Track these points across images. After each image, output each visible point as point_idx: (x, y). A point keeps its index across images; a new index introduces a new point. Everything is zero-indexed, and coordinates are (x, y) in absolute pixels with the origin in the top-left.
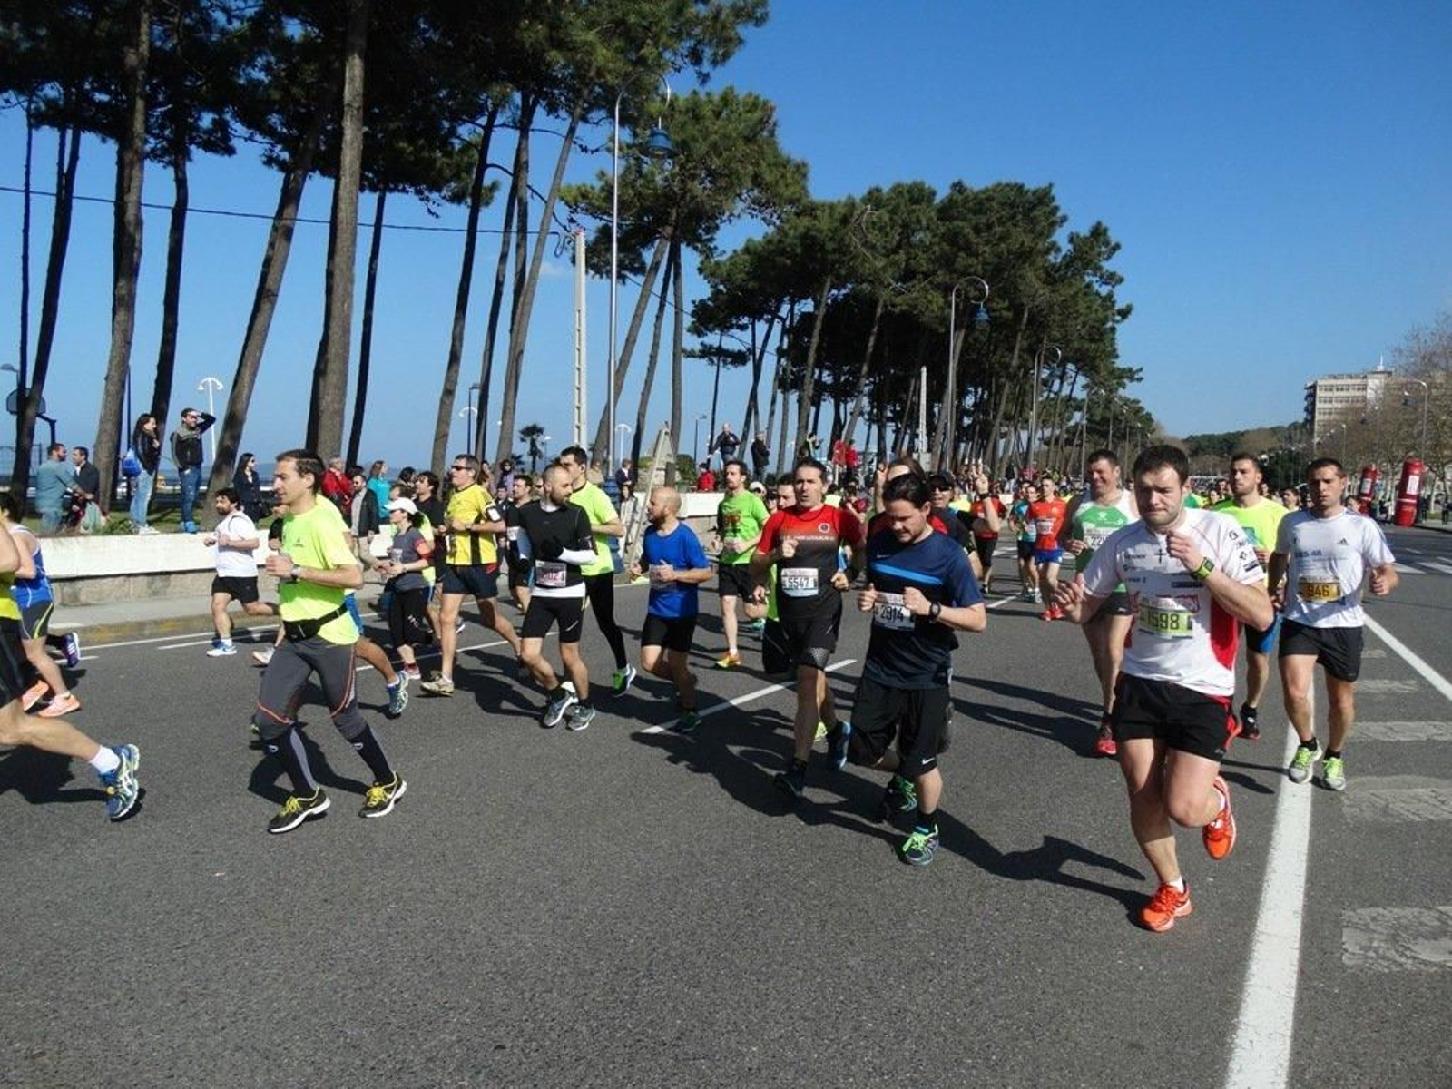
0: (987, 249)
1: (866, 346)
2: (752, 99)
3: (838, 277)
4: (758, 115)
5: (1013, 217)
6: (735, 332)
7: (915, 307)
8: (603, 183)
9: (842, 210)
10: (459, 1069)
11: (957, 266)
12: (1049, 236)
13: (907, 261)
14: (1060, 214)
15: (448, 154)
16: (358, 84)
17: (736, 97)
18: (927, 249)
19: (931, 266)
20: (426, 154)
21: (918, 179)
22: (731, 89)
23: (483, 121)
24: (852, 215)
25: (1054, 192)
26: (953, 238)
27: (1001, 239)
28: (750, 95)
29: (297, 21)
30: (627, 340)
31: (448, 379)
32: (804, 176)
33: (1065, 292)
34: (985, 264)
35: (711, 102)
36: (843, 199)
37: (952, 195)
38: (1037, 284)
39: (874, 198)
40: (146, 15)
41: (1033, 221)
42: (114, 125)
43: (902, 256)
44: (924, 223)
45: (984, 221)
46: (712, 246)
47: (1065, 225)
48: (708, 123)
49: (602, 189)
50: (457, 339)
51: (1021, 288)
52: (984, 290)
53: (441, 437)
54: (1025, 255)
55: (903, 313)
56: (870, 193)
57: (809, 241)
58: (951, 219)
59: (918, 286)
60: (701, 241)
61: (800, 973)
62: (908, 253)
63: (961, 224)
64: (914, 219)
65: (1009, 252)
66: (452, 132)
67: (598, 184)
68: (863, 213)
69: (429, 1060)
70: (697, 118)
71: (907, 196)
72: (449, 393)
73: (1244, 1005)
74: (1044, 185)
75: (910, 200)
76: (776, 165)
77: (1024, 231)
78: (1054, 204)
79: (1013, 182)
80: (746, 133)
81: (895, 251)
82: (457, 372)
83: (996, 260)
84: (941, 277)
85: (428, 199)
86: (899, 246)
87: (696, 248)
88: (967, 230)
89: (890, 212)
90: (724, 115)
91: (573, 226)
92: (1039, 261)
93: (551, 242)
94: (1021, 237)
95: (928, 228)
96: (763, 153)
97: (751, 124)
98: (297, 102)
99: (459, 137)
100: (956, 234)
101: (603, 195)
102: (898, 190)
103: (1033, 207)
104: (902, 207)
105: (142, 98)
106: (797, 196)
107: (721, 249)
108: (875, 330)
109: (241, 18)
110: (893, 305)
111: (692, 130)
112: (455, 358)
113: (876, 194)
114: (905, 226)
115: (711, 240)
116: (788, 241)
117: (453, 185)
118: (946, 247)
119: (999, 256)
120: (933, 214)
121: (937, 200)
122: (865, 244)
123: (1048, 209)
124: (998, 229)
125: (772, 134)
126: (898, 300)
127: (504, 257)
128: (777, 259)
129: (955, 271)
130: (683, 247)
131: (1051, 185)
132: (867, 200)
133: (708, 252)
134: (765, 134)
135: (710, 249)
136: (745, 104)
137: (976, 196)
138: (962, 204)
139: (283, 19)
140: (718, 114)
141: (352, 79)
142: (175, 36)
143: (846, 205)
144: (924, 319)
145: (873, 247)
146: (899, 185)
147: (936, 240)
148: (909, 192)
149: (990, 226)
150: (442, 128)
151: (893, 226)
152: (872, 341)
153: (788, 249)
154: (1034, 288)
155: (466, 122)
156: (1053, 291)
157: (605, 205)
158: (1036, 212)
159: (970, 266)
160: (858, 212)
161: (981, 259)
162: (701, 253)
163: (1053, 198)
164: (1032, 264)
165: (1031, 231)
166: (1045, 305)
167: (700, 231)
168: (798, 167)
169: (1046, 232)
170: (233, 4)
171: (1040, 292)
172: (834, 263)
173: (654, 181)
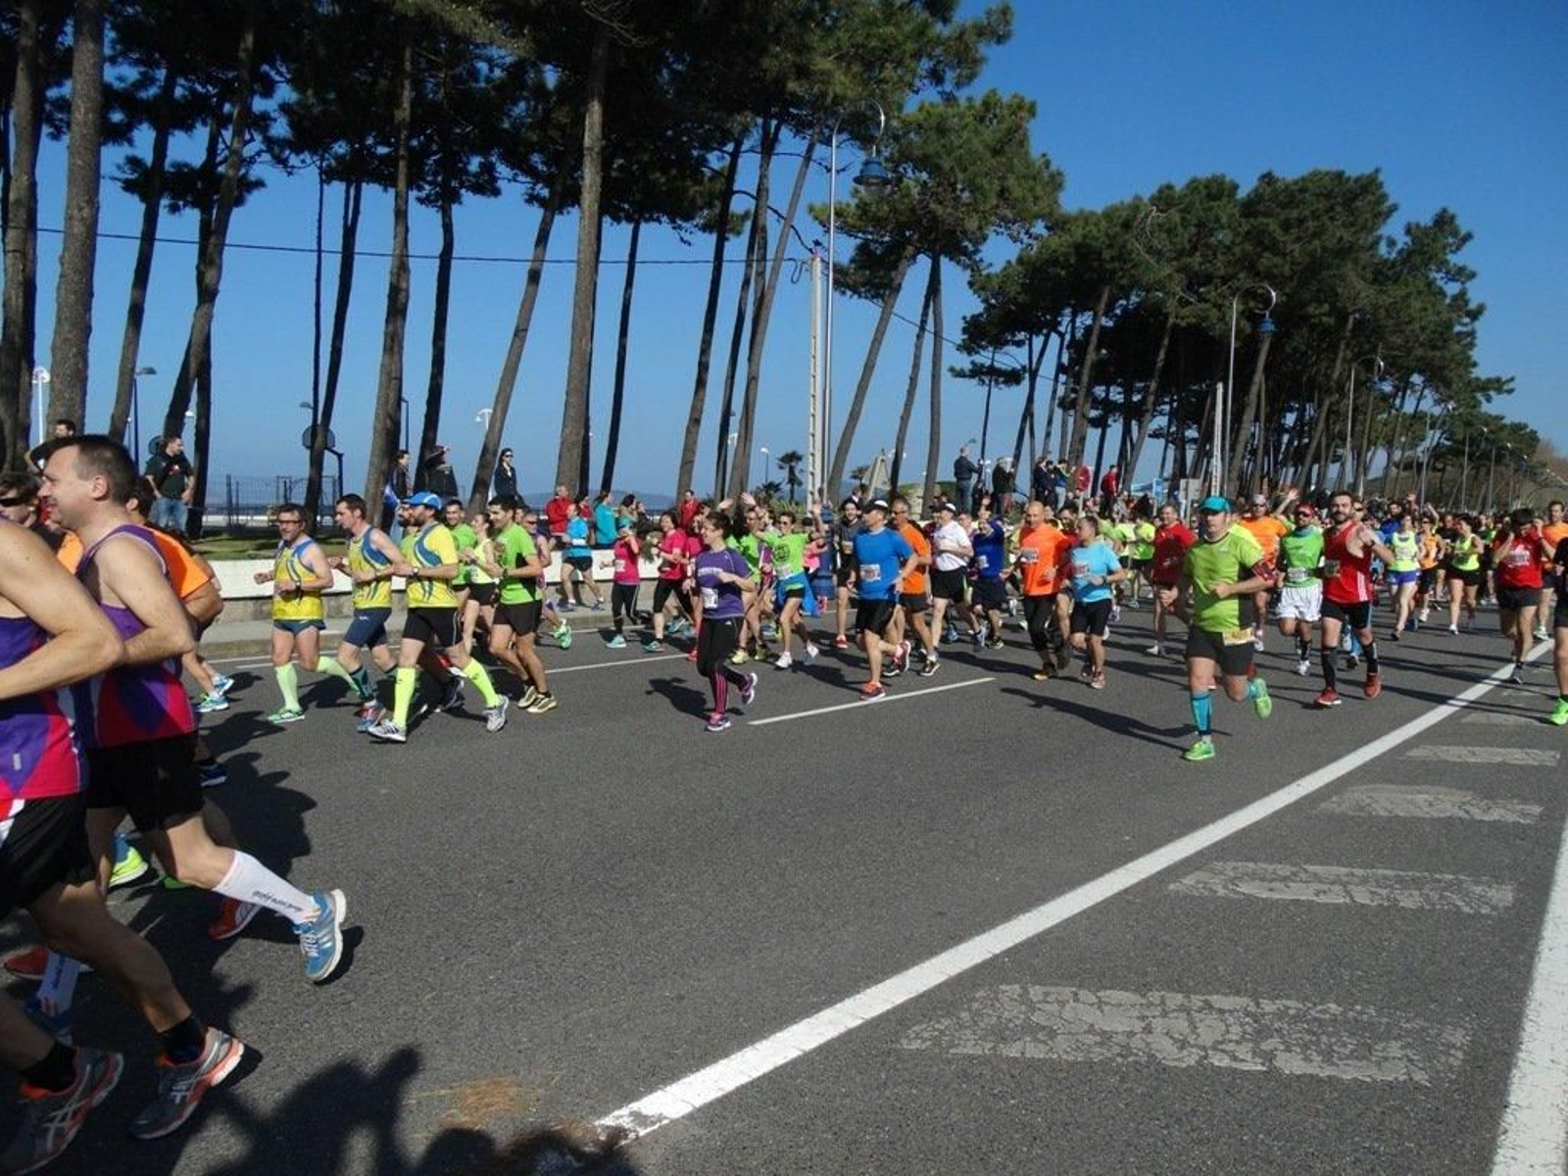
0: (1297, 247)
1: (1155, 363)
2: (1017, 100)
3: (1121, 288)
5: (1330, 209)
6: (1009, 348)
7: (1205, 319)
8: (856, 201)
9: (1124, 214)
11: (1261, 268)
12: (1378, 227)
13: (1201, 264)
14: (1389, 202)
15: (700, 182)
16: (597, 130)
17: (999, 99)
18: (1229, 248)
19: (1231, 270)
20: (679, 184)
21: (1218, 173)
22: (994, 92)
23: (730, 147)
24: (1135, 217)
25: (1381, 178)
26: (1257, 237)
27: (1315, 235)
28: (1015, 96)
29: (548, 67)
30: (866, 365)
31: (694, 408)
32: (1058, 187)
33: (1396, 292)
34: (1292, 263)
35: (971, 107)
36: (1128, 200)
37: (1256, 190)
38: (1360, 285)
39: (1165, 198)
40: (407, 84)
41: (1351, 212)
42: (387, 180)
43: (1197, 257)
44: (1224, 220)
45: (1295, 214)
46: (978, 257)
47: (1395, 214)
48: (953, 137)
49: (858, 206)
50: (703, 367)
51: (1340, 290)
53: (687, 464)
54: (1344, 252)
55: (1190, 325)
56: (1160, 191)
57: (1084, 252)
58: (1255, 214)
59: (1212, 292)
60: (965, 254)
62: (1203, 256)
63: (1265, 220)
64: (1212, 218)
65: (1324, 249)
66: (703, 161)
67: (853, 202)
68: (1147, 216)
70: (942, 130)
71: (1204, 192)
72: (695, 421)
74: (1368, 171)
75: (1208, 196)
76: (1024, 177)
77: (1344, 225)
78: (1378, 193)
79: (1332, 169)
80: (994, 144)
81: (1191, 254)
82: (703, 400)
83: (1307, 260)
84: (1244, 280)
85: (680, 227)
86: (1193, 248)
87: (958, 263)
88: (1273, 226)
89: (1181, 211)
91: (819, 248)
92: (1364, 257)
93: (787, 268)
94: (1337, 232)
95: (1229, 226)
96: (1012, 166)
97: (999, 135)
99: (708, 166)
100: (1262, 232)
101: (860, 212)
102: (1193, 186)
103: (1354, 197)
104: (1197, 205)
106: (1049, 209)
107: (988, 261)
108: (1166, 342)
109: (502, 67)
110: (1181, 316)
112: (701, 383)
113: (1168, 193)
114: (1201, 225)
115: (976, 251)
116: (1061, 250)
117: (706, 212)
118: (1248, 247)
119: (1312, 255)
120: (1235, 211)
122: (1150, 250)
123: (1372, 198)
124: (1311, 224)
125: (1022, 144)
126: (1185, 311)
127: (746, 283)
128: (1050, 270)
129: (1257, 274)
130: (944, 261)
131: (1377, 171)
132: (1154, 200)
133: (974, 267)
134: (1016, 144)
135: (976, 262)
136: (1010, 106)
137: (1287, 187)
138: (1272, 196)
139: (541, 66)
140: (982, 120)
141: (591, 129)
142: (442, 90)
143: (1130, 207)
144: (1217, 333)
145: (1158, 254)
146: (1194, 181)
147: (1238, 240)
148: (1206, 187)
149: (1301, 221)
150: (690, 157)
151: (1185, 228)
152: (1162, 355)
153: (1062, 259)
154: (1358, 290)
155: (714, 149)
156: (1381, 291)
157: (859, 223)
158: (1358, 203)
159: (1276, 266)
160: (1143, 214)
161: (1288, 258)
162: (965, 267)
163: (1381, 185)
164: (1356, 261)
165: (1352, 225)
166: (1368, 308)
167: (966, 243)
168: (1052, 176)
169: (1370, 224)
170: (494, 52)
171: (1363, 294)
172: (1114, 272)
173: (908, 195)
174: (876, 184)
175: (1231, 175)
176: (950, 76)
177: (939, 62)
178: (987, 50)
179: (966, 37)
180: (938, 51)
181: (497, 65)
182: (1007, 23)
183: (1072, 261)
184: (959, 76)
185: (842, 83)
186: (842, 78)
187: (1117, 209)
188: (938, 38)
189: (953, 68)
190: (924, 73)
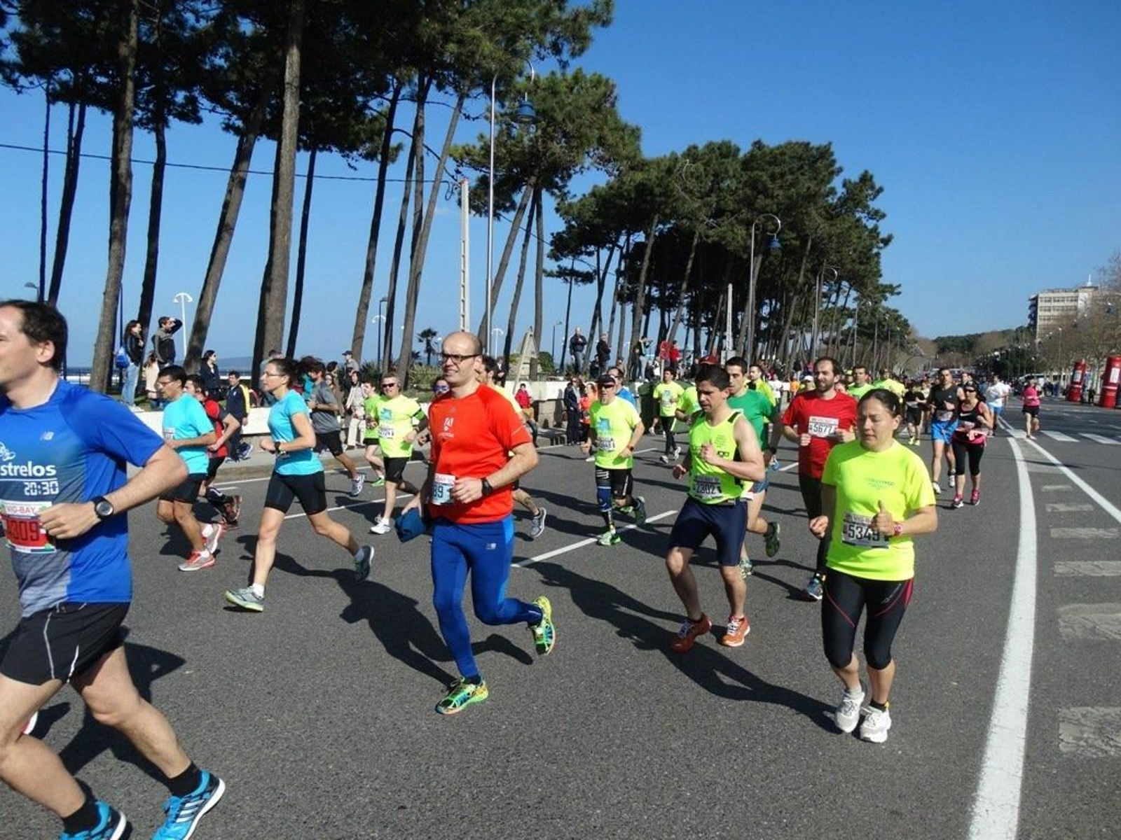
0: (781, 192)
1: (685, 269)
2: (596, 77)
3: (665, 215)
4: (602, 89)
5: (801, 167)
6: (584, 257)
7: (724, 238)
8: (482, 143)
9: (668, 164)
10: (371, 823)
11: (757, 206)
12: (829, 182)
13: (718, 202)
14: (837, 165)
15: (363, 122)
16: (296, 68)
17: (585, 76)
18: (734, 193)
19: (736, 206)
20: (346, 122)
21: (726, 139)
22: (582, 71)
23: (390, 96)
24: (675, 166)
25: (833, 149)
26: (754, 184)
27: (792, 185)
28: (595, 74)
29: (248, 21)
30: (501, 264)
31: (363, 294)
32: (638, 138)
33: (841, 226)
34: (778, 204)
35: (566, 80)
36: (668, 155)
37: (753, 151)
38: (819, 220)
39: (692, 153)
40: (135, 17)
41: (816, 171)
42: (111, 101)
43: (713, 198)
44: (731, 173)
45: (777, 170)
46: (566, 190)
47: (840, 174)
48: (564, 97)
49: (482, 148)
50: (370, 263)
51: (807, 223)
52: (777, 224)
53: (358, 338)
54: (811, 197)
55: (714, 242)
56: (689, 150)
57: (642, 189)
58: (752, 169)
59: (726, 221)
60: (557, 187)
61: (634, 753)
62: (718, 196)
63: (756, 172)
64: (723, 170)
65: (798, 195)
66: (365, 106)
67: (478, 145)
68: (682, 167)
69: (348, 816)
70: (555, 93)
71: (718, 152)
72: (364, 306)
73: (981, 782)
74: (824, 143)
75: (721, 154)
76: (616, 129)
77: (810, 179)
78: (833, 158)
79: (801, 141)
80: (593, 104)
81: (708, 195)
82: (370, 288)
83: (787, 202)
84: (745, 214)
85: (348, 156)
86: (711, 191)
87: (553, 194)
88: (765, 178)
89: (704, 164)
90: (575, 91)
91: (459, 176)
92: (821, 202)
93: (443, 188)
94: (806, 184)
95: (734, 176)
96: (606, 121)
97: (597, 97)
98: (249, 83)
99: (371, 108)
100: (756, 181)
101: (482, 152)
102: (710, 147)
103: (815, 162)
104: (714, 161)
105: (131, 79)
106: (632, 154)
107: (573, 193)
108: (692, 255)
109: (207, 18)
110: (707, 237)
111: (552, 102)
112: (368, 277)
113: (694, 151)
114: (716, 175)
115: (565, 186)
116: (625, 187)
117: (367, 145)
118: (749, 192)
119: (790, 198)
120: (738, 167)
121: (741, 155)
122: (685, 189)
123: (827, 162)
125: (613, 105)
126: (711, 232)
127: (406, 200)
128: (617, 201)
129: (756, 209)
130: (545, 195)
131: (830, 144)
133: (564, 196)
134: (608, 105)
135: (565, 194)
136: (591, 81)
137: (771, 152)
138: (760, 158)
139: (239, 19)
140: (572, 89)
141: (291, 65)
142: (156, 32)
143: (670, 159)
144: (731, 248)
145: (691, 192)
146: (711, 144)
147: (740, 186)
148: (719, 149)
149: (782, 175)
150: (357, 102)
151: (706, 176)
152: (689, 266)
153: (626, 194)
154: (817, 223)
155: (376, 97)
156: (831, 225)
157: (484, 161)
158: (819, 164)
159: (767, 205)
160: (680, 164)
161: (776, 200)
162: (558, 197)
163: (832, 154)
164: (815, 204)
165: (815, 179)
166: (825, 236)
167: (557, 179)
168: (633, 131)
169: (826, 179)
170: (201, 7)
171: (822, 226)
172: (660, 204)
173: (522, 141)
174: (528, 123)
175: (735, 142)
176: (566, 48)
177: (559, 37)
178: (593, 31)
179: (580, 19)
180: (559, 29)
181: (203, 17)
182: (609, 12)
183: (633, 195)
184: (574, 48)
185: (487, 46)
186: (488, 43)
187: (662, 160)
188: (560, 18)
189: (569, 42)
190: (547, 45)
